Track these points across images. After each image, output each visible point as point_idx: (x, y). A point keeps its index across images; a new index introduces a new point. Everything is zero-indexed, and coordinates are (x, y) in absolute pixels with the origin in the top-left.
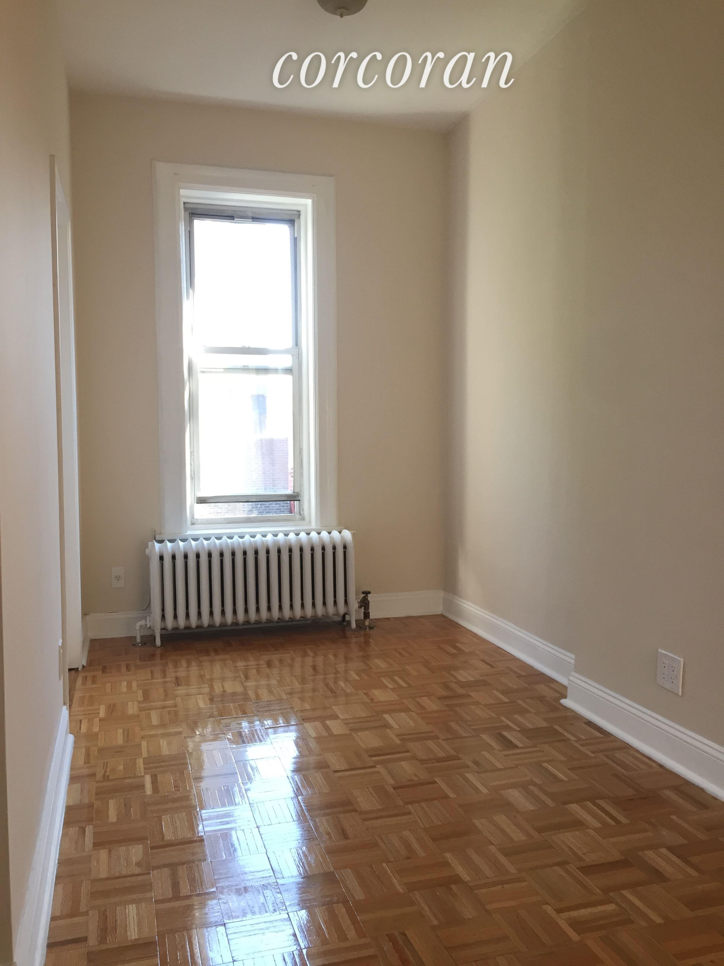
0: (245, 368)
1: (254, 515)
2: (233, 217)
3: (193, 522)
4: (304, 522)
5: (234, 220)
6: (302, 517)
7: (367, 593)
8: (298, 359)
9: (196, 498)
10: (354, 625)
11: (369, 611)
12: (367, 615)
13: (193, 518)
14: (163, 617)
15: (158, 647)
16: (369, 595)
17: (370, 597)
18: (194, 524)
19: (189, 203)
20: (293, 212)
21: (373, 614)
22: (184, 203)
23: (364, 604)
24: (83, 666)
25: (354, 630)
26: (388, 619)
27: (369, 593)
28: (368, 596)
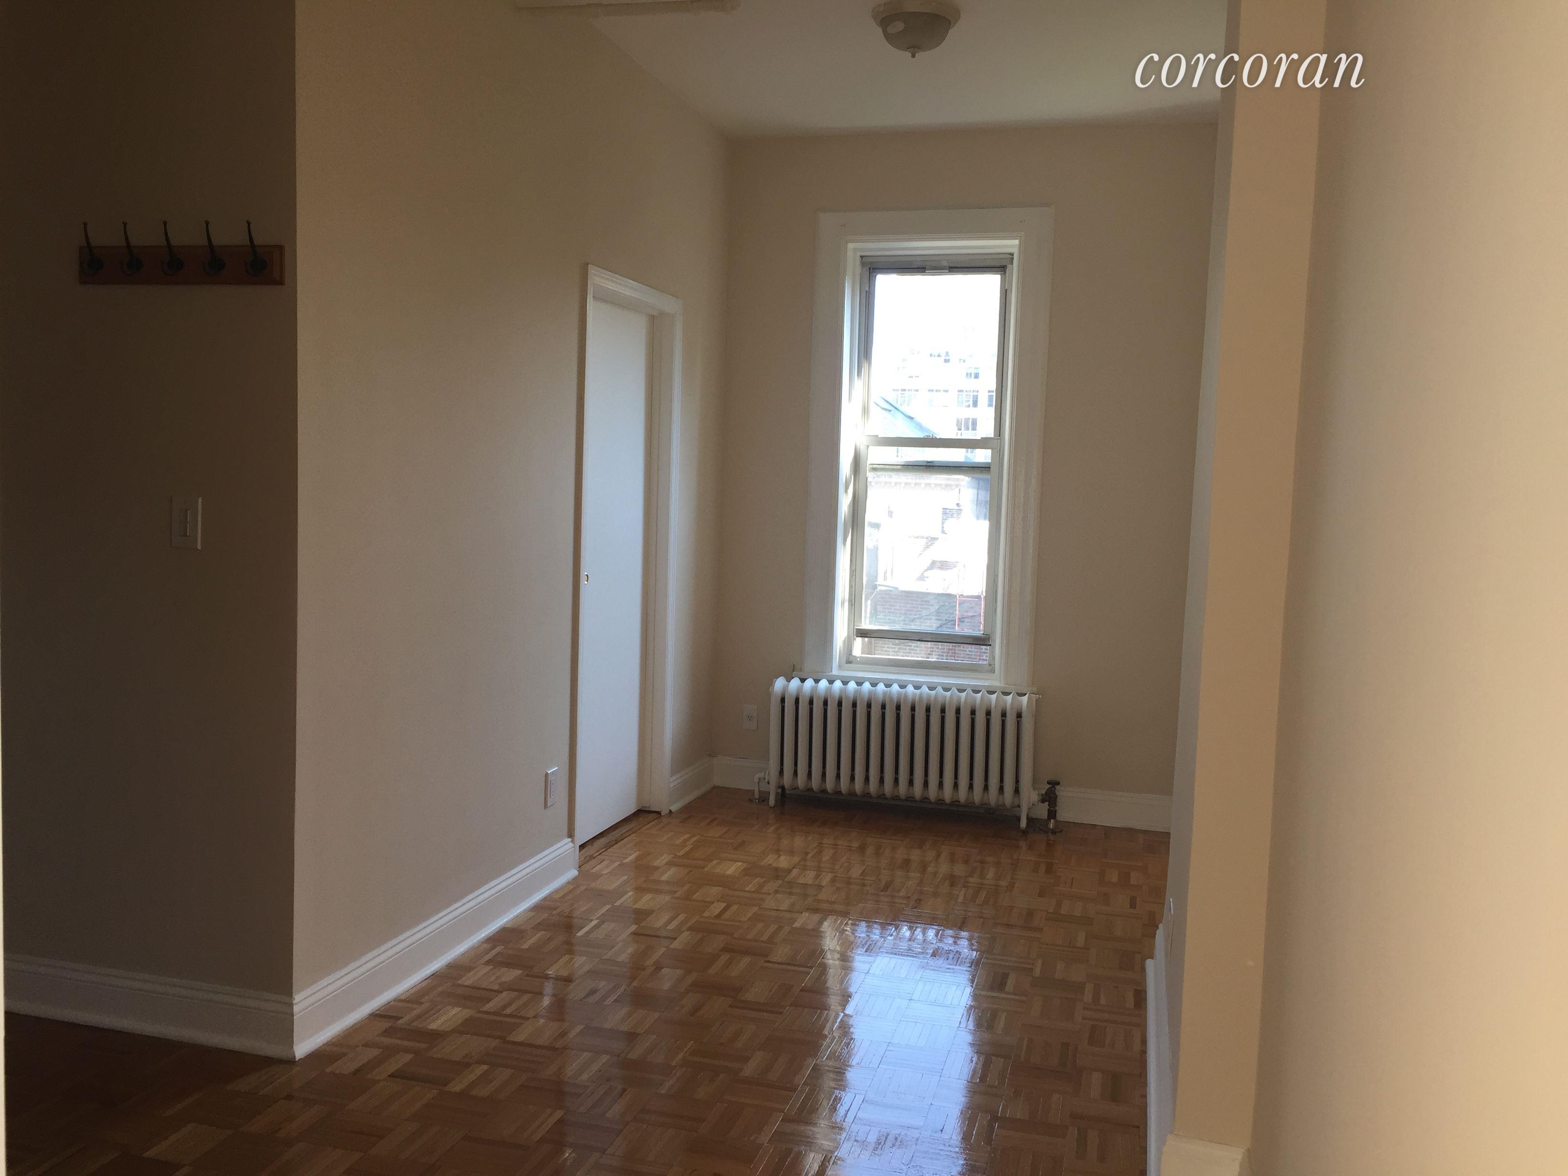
0: (928, 464)
1: (933, 659)
2: (925, 268)
3: (850, 660)
4: (993, 674)
5: (925, 272)
6: (992, 668)
7: (1054, 784)
8: (998, 453)
9: (855, 630)
10: (1023, 824)
11: (1056, 808)
12: (1052, 814)
13: (850, 655)
14: (781, 772)
15: (771, 807)
16: (1057, 787)
17: (1061, 791)
18: (851, 663)
19: (866, 256)
20: (1003, 256)
21: (1065, 814)
22: (862, 257)
23: (1050, 798)
24: (671, 812)
25: (1025, 832)
26: (1094, 826)
27: (1058, 783)
28: (1055, 788)
